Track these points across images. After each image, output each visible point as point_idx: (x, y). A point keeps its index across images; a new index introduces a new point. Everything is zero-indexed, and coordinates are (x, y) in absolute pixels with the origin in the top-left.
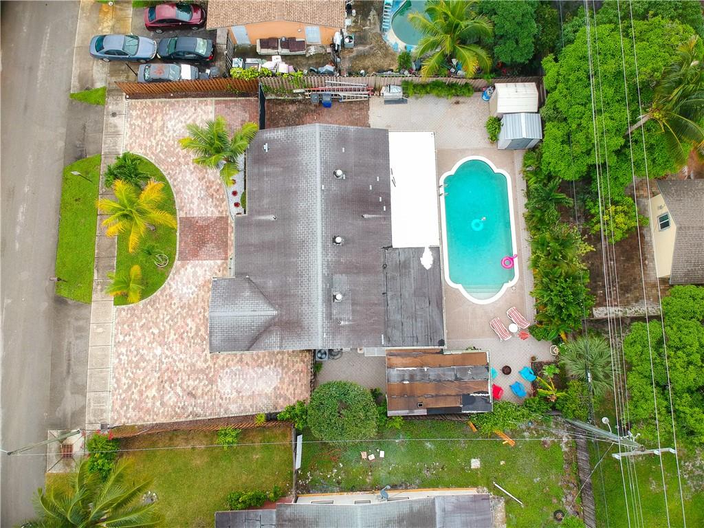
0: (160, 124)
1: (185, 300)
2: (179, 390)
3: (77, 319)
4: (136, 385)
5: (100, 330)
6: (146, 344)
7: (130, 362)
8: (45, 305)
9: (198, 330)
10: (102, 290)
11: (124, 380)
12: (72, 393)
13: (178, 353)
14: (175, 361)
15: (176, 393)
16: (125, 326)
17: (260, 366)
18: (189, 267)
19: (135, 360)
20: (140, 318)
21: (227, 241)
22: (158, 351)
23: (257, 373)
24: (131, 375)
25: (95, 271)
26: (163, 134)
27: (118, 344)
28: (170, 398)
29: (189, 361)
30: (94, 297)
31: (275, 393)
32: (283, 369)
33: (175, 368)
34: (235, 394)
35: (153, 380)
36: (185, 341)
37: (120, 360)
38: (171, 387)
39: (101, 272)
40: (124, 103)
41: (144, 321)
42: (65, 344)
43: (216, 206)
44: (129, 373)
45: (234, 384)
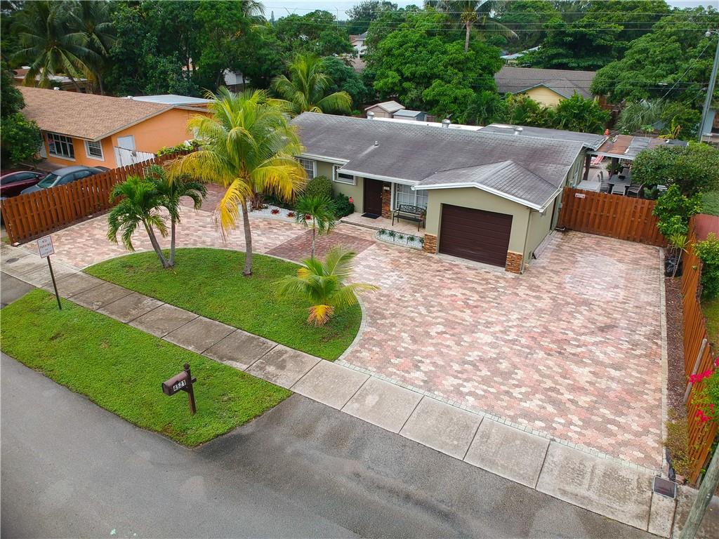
3: (305, 435)
10: (281, 368)
21: (349, 236)
25: (228, 363)
27: (429, 384)
30: (280, 382)
37: (472, 394)
39: (240, 357)
43: (290, 230)
44: (516, 392)
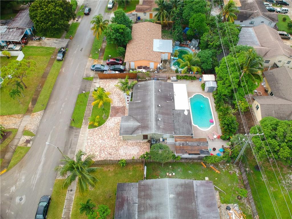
0: (108, 85)
1: (110, 127)
2: (106, 153)
3: (76, 133)
4: (92, 151)
5: (83, 135)
6: (97, 139)
7: (91, 144)
8: (66, 128)
9: (114, 135)
10: (85, 125)
11: (88, 150)
12: (70, 154)
13: (107, 142)
14: (106, 144)
15: (105, 154)
16: (91, 134)
17: (133, 146)
18: (113, 119)
19: (92, 144)
20: (96, 132)
21: (125, 112)
22: (101, 141)
23: (132, 148)
24: (91, 148)
25: (84, 120)
26: (109, 87)
27: (88, 139)
28: (103, 155)
29: (110, 144)
30: (82, 126)
31: (138, 154)
32: (140, 147)
33: (105, 146)
34: (124, 154)
35: (98, 150)
36: (110, 139)
37: (88, 144)
38: (103, 152)
39: (85, 120)
40: (98, 80)
41: (97, 133)
42: (71, 139)
43: (122, 104)
45: (124, 151)
